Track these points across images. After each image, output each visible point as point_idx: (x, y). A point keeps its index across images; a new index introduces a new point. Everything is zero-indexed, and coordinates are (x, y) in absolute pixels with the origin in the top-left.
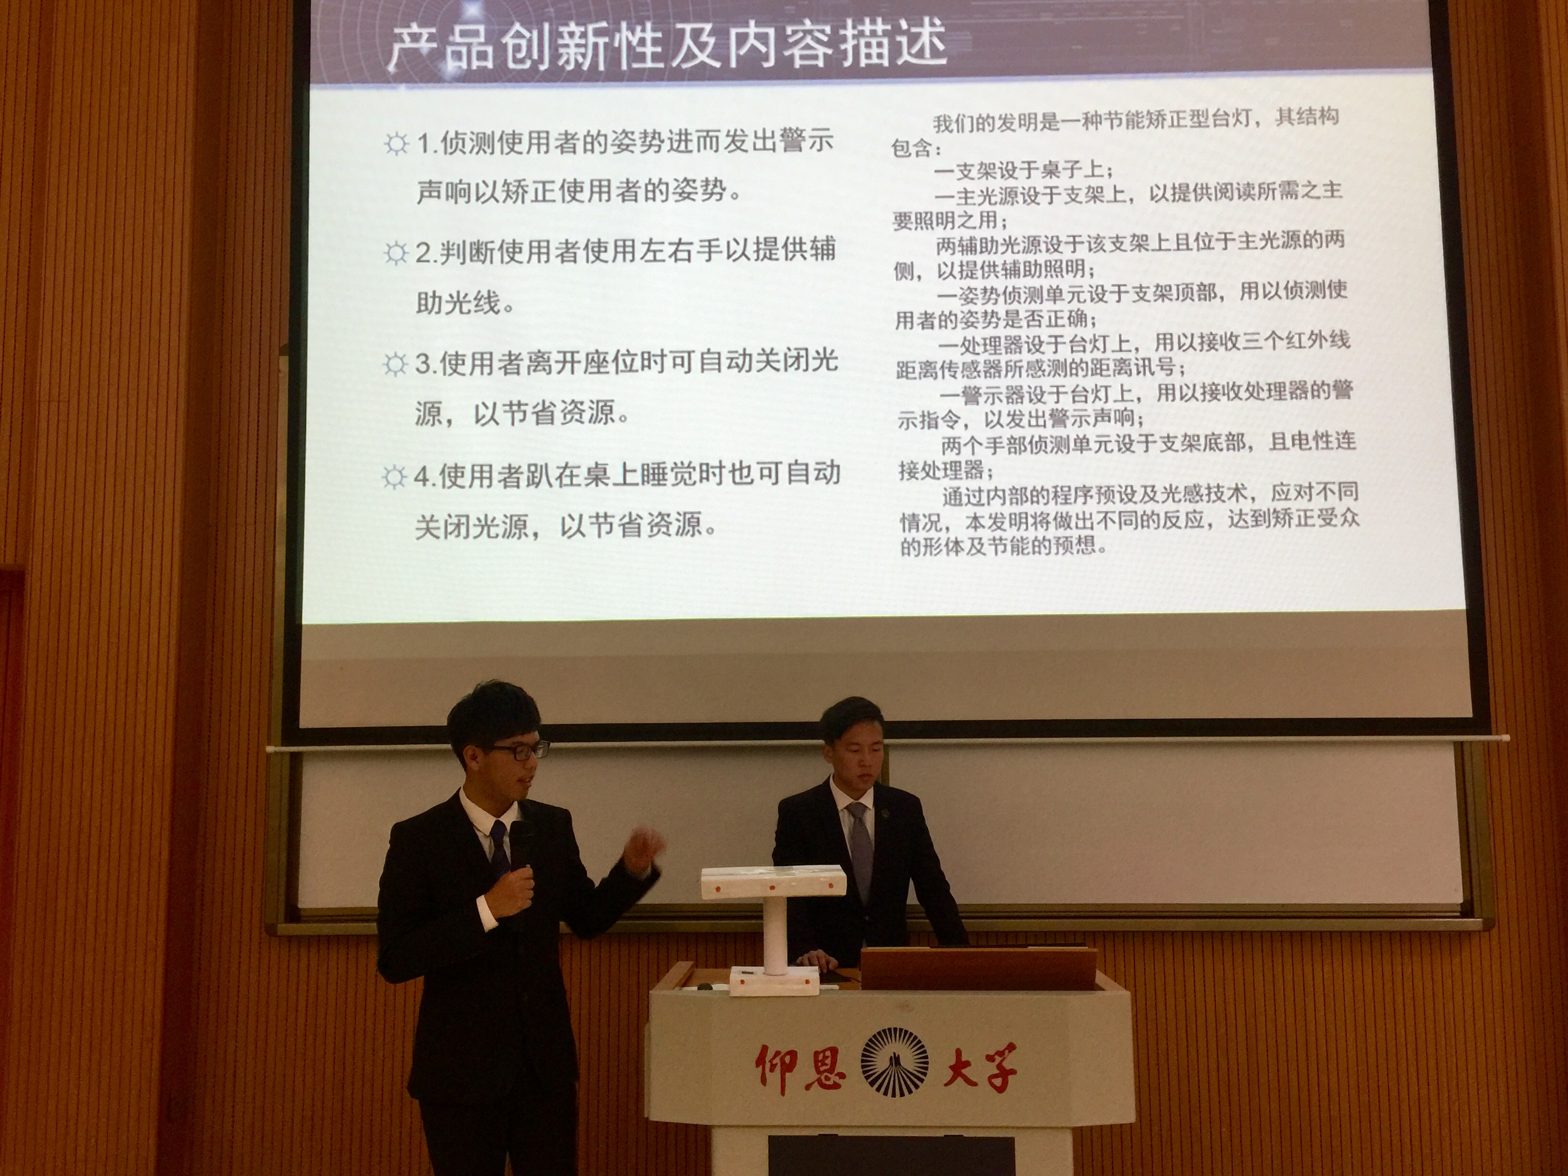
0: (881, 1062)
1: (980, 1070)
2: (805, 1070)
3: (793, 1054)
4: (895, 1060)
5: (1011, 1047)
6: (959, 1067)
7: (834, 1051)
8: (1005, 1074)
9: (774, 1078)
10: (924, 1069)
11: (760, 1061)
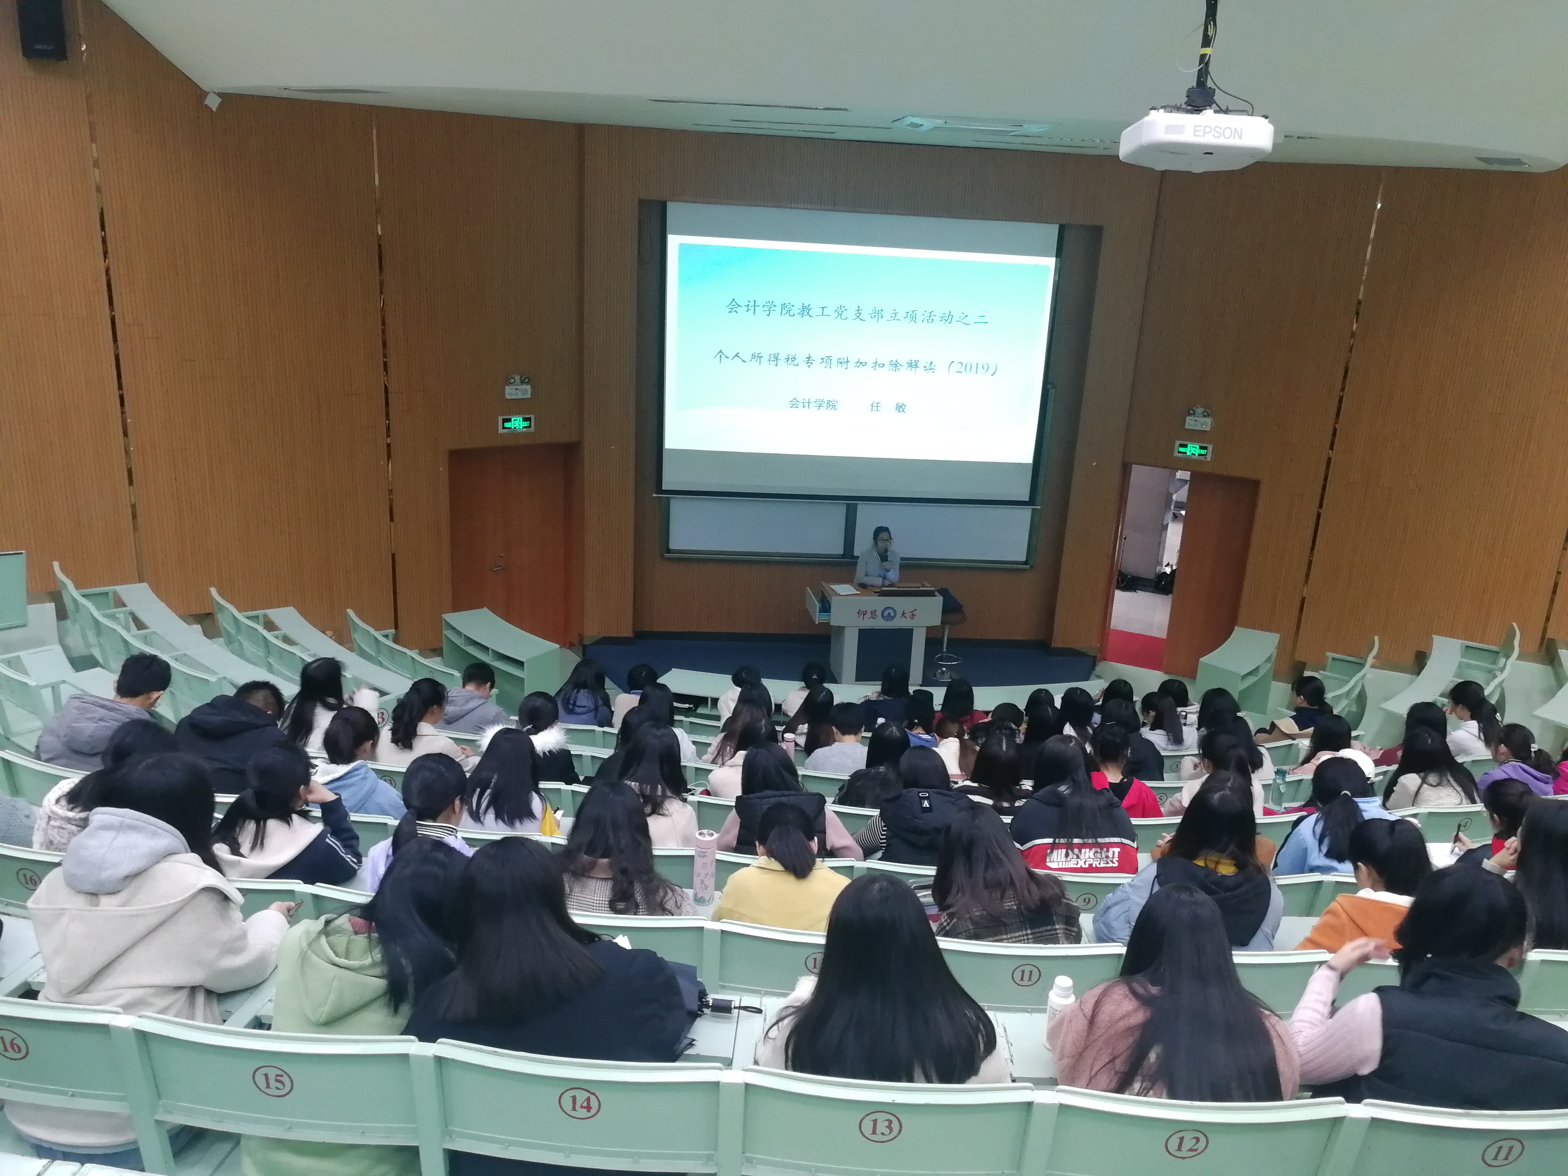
0: (886, 614)
1: (908, 615)
2: (868, 615)
3: (866, 612)
4: (889, 613)
5: (916, 610)
6: (903, 614)
7: (875, 611)
8: (913, 615)
9: (861, 616)
10: (895, 616)
11: (859, 613)
